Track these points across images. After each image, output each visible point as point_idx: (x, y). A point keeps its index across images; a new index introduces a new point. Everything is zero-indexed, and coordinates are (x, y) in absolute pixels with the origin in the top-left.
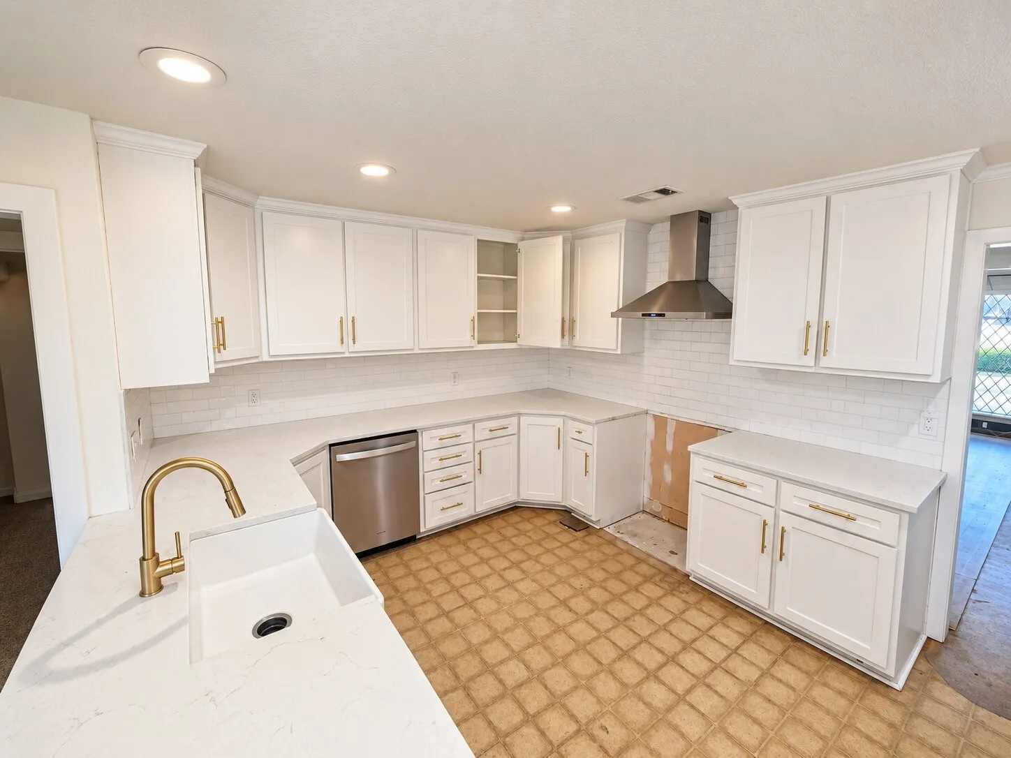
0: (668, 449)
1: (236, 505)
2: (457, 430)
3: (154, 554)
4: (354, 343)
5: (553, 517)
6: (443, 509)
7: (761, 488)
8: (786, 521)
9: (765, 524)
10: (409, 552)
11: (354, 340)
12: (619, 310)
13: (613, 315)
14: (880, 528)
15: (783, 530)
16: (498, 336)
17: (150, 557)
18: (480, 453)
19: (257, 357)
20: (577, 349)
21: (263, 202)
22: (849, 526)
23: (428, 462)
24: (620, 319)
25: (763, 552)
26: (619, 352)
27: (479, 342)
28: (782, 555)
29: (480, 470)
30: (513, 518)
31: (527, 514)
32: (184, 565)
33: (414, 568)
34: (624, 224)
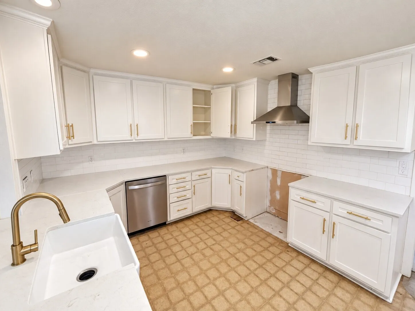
0: (278, 184)
1: (64, 216)
2: (183, 175)
3: (21, 243)
4: (138, 136)
5: (227, 214)
6: (178, 211)
7: (322, 203)
8: (335, 219)
9: (324, 220)
10: (163, 231)
11: (137, 134)
12: (254, 121)
13: (252, 123)
14: (383, 224)
15: (334, 224)
16: (203, 133)
17: (17, 244)
18: (194, 186)
19: (91, 142)
20: (238, 138)
21: (92, 71)
22: (367, 222)
23: (171, 189)
24: (255, 125)
25: (323, 233)
26: (254, 139)
27: (194, 136)
28: (333, 235)
29: (194, 193)
30: (209, 215)
31: (215, 213)
32: (37, 248)
33: (165, 238)
34: (256, 80)
